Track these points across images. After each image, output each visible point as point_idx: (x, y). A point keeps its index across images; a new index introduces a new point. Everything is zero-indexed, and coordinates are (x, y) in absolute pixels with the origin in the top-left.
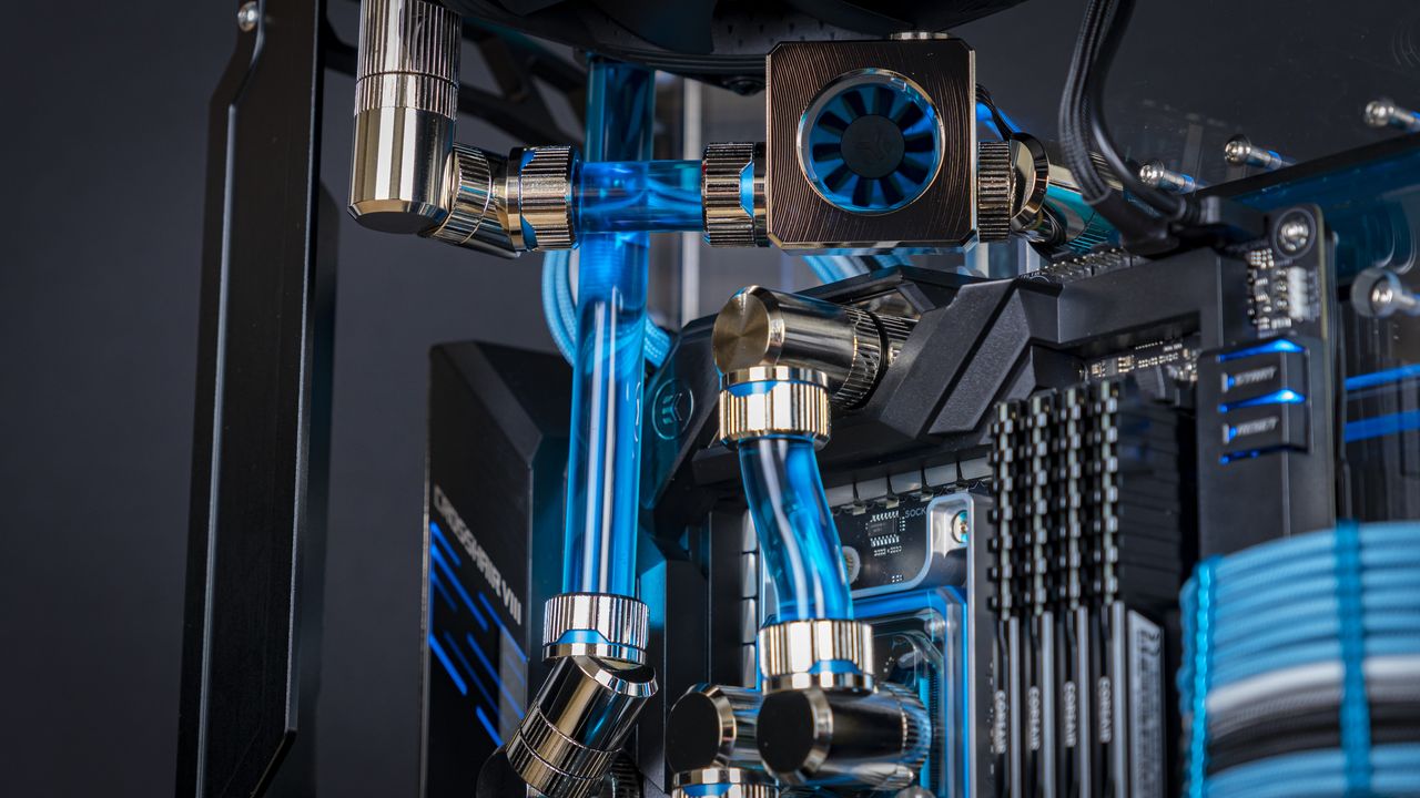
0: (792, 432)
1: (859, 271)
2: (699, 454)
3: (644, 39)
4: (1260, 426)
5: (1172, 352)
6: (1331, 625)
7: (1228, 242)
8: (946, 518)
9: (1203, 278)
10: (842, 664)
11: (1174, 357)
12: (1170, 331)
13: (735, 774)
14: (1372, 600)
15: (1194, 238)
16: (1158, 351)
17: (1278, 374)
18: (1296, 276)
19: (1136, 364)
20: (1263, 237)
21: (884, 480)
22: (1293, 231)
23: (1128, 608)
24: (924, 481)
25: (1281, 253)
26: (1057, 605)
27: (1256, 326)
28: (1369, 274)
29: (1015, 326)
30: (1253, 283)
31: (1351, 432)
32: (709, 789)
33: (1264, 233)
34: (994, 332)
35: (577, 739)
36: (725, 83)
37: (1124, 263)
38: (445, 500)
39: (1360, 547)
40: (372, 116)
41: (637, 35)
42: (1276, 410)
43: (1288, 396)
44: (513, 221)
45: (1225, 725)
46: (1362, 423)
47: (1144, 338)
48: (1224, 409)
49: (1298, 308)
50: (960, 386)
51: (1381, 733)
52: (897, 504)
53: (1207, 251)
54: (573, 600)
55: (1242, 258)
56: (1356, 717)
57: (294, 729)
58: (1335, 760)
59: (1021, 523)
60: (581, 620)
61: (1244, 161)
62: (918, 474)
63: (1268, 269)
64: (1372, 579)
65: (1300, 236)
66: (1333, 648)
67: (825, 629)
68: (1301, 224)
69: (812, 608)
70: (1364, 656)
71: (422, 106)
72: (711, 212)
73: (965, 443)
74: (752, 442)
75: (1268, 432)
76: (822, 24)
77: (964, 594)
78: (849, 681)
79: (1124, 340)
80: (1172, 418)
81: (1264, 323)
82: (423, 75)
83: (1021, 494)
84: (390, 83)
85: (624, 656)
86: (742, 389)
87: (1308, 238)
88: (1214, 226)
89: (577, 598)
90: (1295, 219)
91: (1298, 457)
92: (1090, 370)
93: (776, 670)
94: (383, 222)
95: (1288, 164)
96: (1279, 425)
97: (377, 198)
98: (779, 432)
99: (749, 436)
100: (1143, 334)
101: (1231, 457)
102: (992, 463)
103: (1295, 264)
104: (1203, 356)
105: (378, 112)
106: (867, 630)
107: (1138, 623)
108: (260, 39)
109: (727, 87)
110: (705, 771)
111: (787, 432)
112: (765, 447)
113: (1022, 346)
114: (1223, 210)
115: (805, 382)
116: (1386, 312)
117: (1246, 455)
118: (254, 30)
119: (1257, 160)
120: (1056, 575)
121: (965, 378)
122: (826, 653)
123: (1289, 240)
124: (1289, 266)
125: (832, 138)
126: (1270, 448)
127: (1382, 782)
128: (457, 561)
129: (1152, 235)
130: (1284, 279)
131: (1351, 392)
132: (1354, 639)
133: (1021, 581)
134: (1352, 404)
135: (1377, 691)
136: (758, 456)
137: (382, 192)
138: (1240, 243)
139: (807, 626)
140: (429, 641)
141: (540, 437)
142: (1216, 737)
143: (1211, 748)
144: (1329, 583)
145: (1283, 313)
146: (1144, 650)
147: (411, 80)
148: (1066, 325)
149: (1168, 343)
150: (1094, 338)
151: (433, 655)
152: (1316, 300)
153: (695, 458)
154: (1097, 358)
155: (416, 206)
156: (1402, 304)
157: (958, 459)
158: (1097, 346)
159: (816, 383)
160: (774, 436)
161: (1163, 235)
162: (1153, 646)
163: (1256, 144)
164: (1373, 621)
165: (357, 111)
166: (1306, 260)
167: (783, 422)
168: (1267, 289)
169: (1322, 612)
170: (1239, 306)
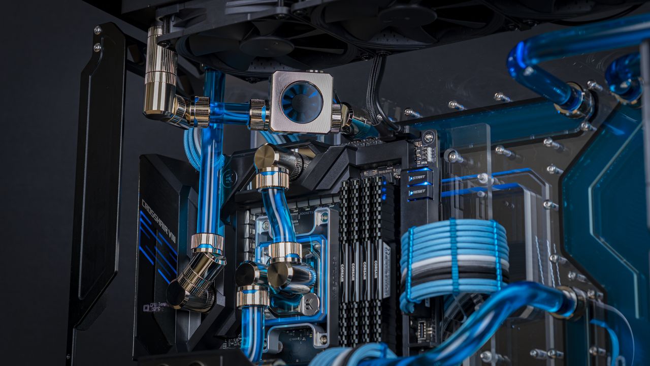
0: (278, 187)
1: (296, 139)
2: (237, 193)
3: (227, 65)
4: (420, 191)
5: (390, 169)
6: (449, 245)
7: (410, 138)
8: (320, 214)
9: (402, 148)
10: (294, 255)
11: (391, 171)
12: (389, 163)
13: (257, 287)
14: (459, 239)
15: (402, 137)
16: (385, 169)
17: (426, 177)
18: (429, 149)
19: (378, 172)
20: (419, 138)
21: (295, 203)
22: (429, 137)
23: (383, 241)
24: (309, 204)
25: (424, 143)
26: (361, 240)
27: (416, 163)
28: (449, 150)
29: (344, 159)
30: (416, 151)
31: (443, 194)
32: (249, 291)
33: (419, 137)
34: (338, 160)
35: (202, 277)
36: (247, 79)
37: (375, 142)
38: (146, 204)
39: (456, 225)
40: (152, 85)
41: (225, 64)
42: (425, 187)
43: (426, 183)
44: (192, 118)
45: (416, 272)
46: (445, 192)
47: (381, 165)
48: (408, 186)
49: (430, 159)
50: (326, 176)
51: (462, 275)
52: (297, 211)
53: (404, 141)
54: (201, 235)
55: (412, 143)
56: (455, 271)
57: (117, 270)
58: (450, 282)
59: (349, 216)
60: (204, 241)
61: (410, 115)
62: (307, 202)
63: (421, 147)
64: (459, 233)
65: (431, 138)
66: (449, 252)
67: (289, 244)
68: (431, 135)
69: (285, 239)
70: (457, 254)
71: (167, 81)
72: (253, 120)
73: (327, 193)
74: (266, 190)
75: (423, 193)
76: (280, 64)
77: (326, 237)
78: (296, 260)
79: (374, 165)
80: (393, 188)
81: (419, 162)
82: (167, 72)
83: (349, 208)
84: (157, 74)
85: (217, 252)
86: (265, 174)
87: (433, 139)
88: (408, 133)
89: (203, 234)
90: (429, 133)
91: (431, 200)
92: (363, 173)
93: (274, 256)
94: (153, 117)
95: (422, 117)
96: (426, 191)
97: (153, 109)
98: (274, 186)
99: (266, 188)
100: (381, 164)
101: (410, 200)
102: (340, 199)
103: (428, 146)
104: (402, 171)
105: (154, 83)
106: (301, 245)
107: (385, 245)
108: (101, 54)
109: (247, 81)
110: (248, 286)
111: (277, 187)
112: (270, 191)
113: (346, 165)
114: (410, 130)
115: (283, 172)
116: (454, 161)
117: (413, 200)
118: (100, 52)
119: (413, 115)
120: (360, 231)
121: (328, 174)
122: (289, 252)
123: (427, 139)
124: (427, 147)
125: (288, 102)
126: (422, 198)
127: (461, 288)
128: (150, 223)
129: (389, 135)
130: (426, 150)
131: (443, 183)
132: (454, 250)
133: (349, 233)
134: (443, 187)
135: (460, 264)
136: (268, 194)
137: (155, 108)
138: (412, 139)
139: (284, 243)
140: (138, 248)
141: (182, 186)
142: (414, 275)
143: (412, 279)
144: (448, 234)
145: (425, 160)
146: (386, 253)
147: (164, 74)
148: (359, 160)
149: (388, 167)
150: (366, 164)
151: (140, 252)
152: (435, 157)
153: (236, 194)
154: (366, 170)
155: (164, 112)
156: (458, 160)
157: (321, 198)
158: (365, 167)
159: (286, 172)
160: (273, 187)
161: (392, 136)
162: (389, 252)
163: (414, 111)
164: (459, 245)
165: (146, 82)
166: (433, 146)
167: (276, 184)
168: (420, 153)
169: (446, 242)
170: (413, 158)
